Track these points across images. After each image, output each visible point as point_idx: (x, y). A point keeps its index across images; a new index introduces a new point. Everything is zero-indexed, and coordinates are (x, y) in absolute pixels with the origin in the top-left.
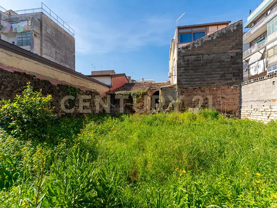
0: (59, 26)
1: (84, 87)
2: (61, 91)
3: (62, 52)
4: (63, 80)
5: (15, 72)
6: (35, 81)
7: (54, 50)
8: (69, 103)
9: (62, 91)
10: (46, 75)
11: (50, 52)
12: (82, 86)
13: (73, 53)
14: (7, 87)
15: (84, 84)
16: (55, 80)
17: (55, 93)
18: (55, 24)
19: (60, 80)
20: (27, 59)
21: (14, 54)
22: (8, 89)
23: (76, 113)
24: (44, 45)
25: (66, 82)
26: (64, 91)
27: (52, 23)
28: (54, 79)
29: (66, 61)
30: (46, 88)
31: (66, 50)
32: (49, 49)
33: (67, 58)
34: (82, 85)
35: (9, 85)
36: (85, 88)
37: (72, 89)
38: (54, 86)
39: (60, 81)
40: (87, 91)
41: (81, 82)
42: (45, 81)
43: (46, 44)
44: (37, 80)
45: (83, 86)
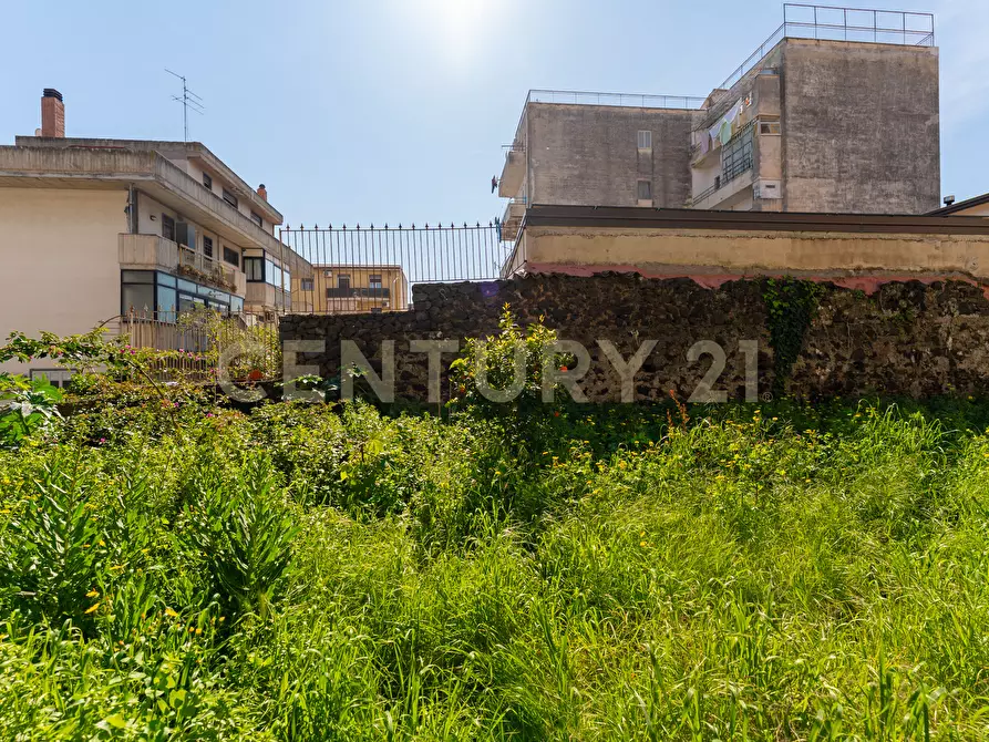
0: (851, 46)
1: (871, 270)
2: (737, 304)
3: (866, 140)
4: (751, 262)
5: (596, 275)
6: (643, 286)
7: (830, 147)
8: (770, 345)
9: (741, 301)
10: (684, 262)
11: (817, 161)
12: (858, 269)
13: (926, 118)
14: (577, 315)
15: (866, 257)
16: (720, 270)
17: (709, 316)
18: (833, 48)
19: (737, 264)
20: (628, 230)
21: (597, 231)
22: (579, 320)
23: (811, 385)
24: (791, 146)
25: (766, 269)
26: (751, 304)
27: (823, 48)
28: (714, 267)
29: (889, 168)
30: (679, 303)
31: (886, 124)
32: (814, 150)
33: (892, 156)
34: (856, 264)
35: (581, 310)
36: (876, 273)
37: (786, 289)
38: (709, 292)
39: (738, 268)
40: (882, 287)
41: (851, 250)
42: (675, 280)
43: (801, 138)
44: (649, 284)
45: (865, 266)
